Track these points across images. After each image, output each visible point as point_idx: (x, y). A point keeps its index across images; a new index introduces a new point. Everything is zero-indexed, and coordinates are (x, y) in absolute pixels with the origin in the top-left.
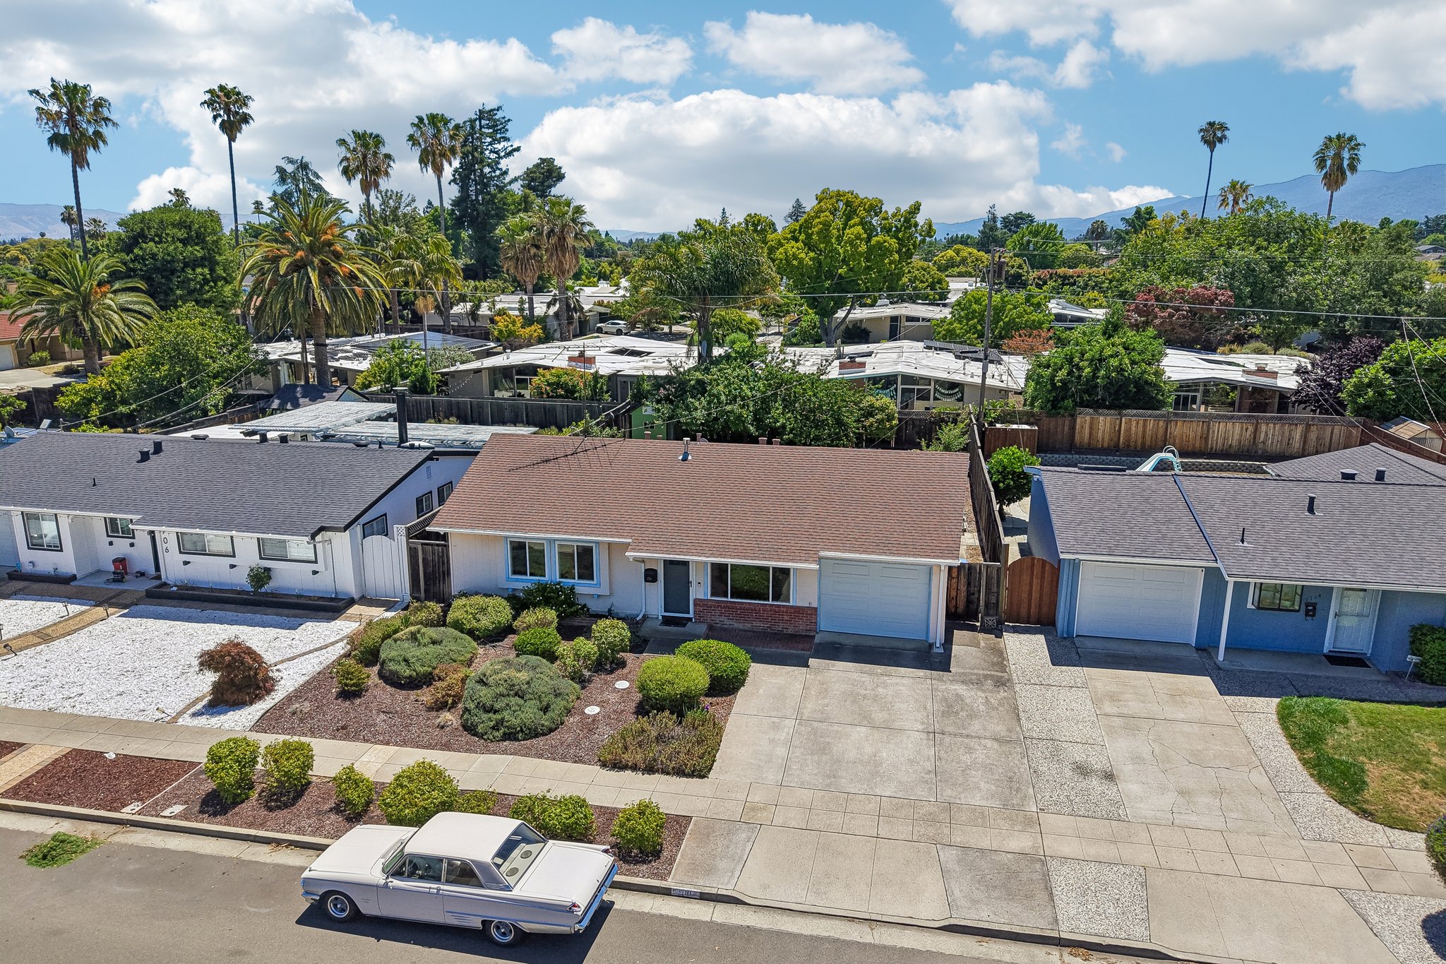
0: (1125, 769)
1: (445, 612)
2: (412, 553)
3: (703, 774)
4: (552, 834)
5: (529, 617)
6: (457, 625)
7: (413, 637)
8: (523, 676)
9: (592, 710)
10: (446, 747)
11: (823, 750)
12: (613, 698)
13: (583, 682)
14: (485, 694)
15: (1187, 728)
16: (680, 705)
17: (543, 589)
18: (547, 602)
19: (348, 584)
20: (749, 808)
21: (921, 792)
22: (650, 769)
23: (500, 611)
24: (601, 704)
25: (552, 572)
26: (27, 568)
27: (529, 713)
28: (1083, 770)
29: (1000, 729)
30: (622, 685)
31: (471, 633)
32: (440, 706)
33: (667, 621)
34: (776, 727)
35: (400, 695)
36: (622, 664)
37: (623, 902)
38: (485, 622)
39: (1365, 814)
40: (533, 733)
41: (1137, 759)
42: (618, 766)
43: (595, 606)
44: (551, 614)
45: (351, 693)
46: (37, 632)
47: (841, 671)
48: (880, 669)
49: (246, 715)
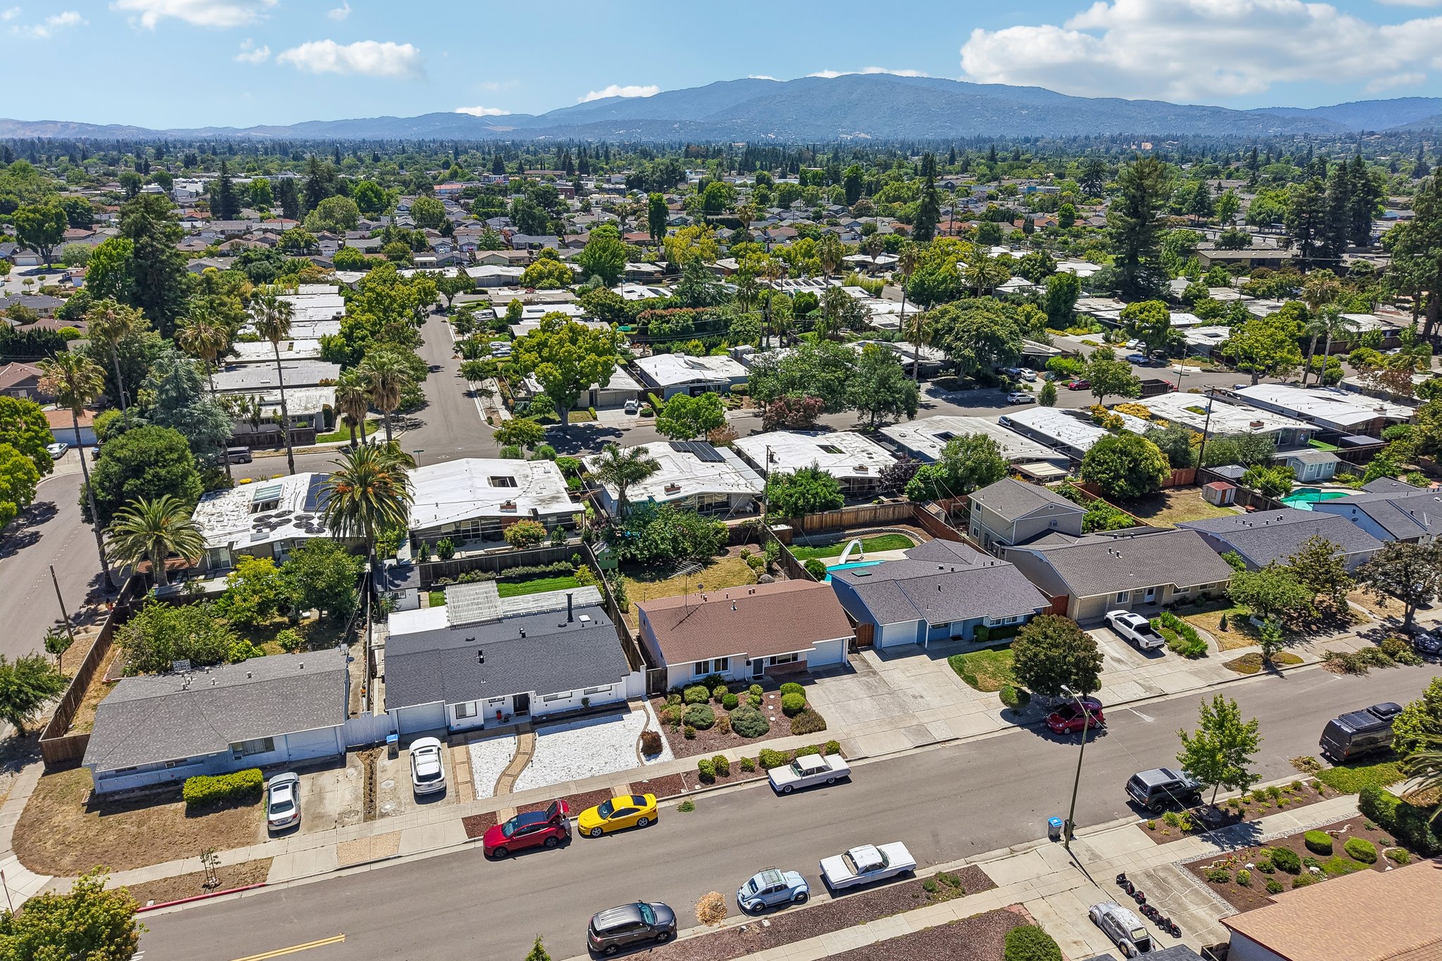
0: (924, 694)
2: (649, 675)
3: (826, 728)
4: (824, 755)
5: (716, 690)
9: (773, 719)
11: (848, 711)
12: (774, 713)
15: (930, 675)
17: (709, 677)
18: (719, 683)
19: (624, 697)
20: (847, 734)
21: (883, 716)
22: (810, 732)
23: (703, 691)
24: (772, 716)
26: (455, 728)
28: (914, 697)
29: (886, 690)
30: (772, 708)
32: (726, 732)
33: (755, 678)
35: (708, 732)
38: (703, 697)
39: (980, 690)
41: (925, 690)
42: (800, 734)
44: (725, 688)
45: (690, 737)
46: (518, 752)
47: (828, 682)
48: (838, 678)
49: (667, 754)
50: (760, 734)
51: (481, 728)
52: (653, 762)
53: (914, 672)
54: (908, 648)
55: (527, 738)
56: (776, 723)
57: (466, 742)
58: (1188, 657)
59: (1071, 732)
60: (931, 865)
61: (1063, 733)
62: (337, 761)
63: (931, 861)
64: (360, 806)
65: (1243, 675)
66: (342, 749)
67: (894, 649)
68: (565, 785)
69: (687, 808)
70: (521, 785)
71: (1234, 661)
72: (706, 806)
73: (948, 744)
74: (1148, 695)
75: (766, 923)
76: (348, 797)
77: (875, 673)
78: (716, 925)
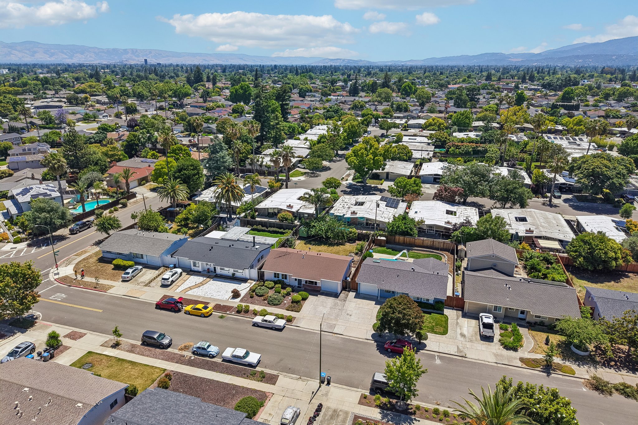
0: (353, 315)
1: (264, 283)
2: (258, 272)
3: (299, 312)
4: (279, 318)
5: (277, 286)
6: (266, 286)
7: (260, 288)
8: (276, 297)
9: (285, 302)
10: (266, 306)
11: (315, 310)
12: (288, 300)
13: (284, 297)
14: (271, 299)
15: (366, 309)
16: (297, 302)
17: (279, 280)
18: (279, 283)
19: (248, 277)
20: (304, 316)
22: (292, 311)
23: (272, 284)
24: (287, 301)
25: (280, 278)
26: (193, 269)
27: (277, 302)
28: (348, 314)
29: (340, 308)
30: (290, 298)
31: (268, 288)
32: (264, 300)
33: (298, 287)
34: (310, 306)
35: (259, 298)
36: (290, 294)
37: (287, 326)
38: (270, 286)
40: (277, 305)
41: (355, 313)
42: (288, 310)
43: (287, 284)
44: (280, 286)
45: (252, 297)
46: (201, 283)
47: (322, 298)
48: (328, 297)
49: (238, 300)
50: (274, 305)
51: (200, 272)
52: (232, 300)
53: (361, 306)
54: (371, 297)
55: (209, 279)
56: (285, 304)
57: (191, 275)
58: (504, 348)
59: (391, 352)
60: (266, 368)
61: (387, 350)
62: (156, 268)
63: (267, 367)
64: (147, 282)
65: (524, 366)
66: (161, 265)
67: (364, 295)
68: (199, 297)
69: (221, 317)
70: (190, 292)
71: (529, 360)
72: (228, 319)
73: (336, 335)
74: (456, 354)
75: (192, 358)
76: (148, 278)
77: (345, 301)
78: (181, 352)
